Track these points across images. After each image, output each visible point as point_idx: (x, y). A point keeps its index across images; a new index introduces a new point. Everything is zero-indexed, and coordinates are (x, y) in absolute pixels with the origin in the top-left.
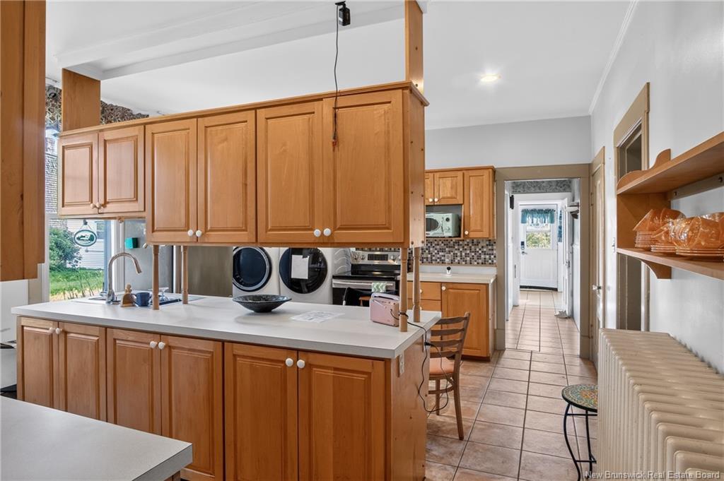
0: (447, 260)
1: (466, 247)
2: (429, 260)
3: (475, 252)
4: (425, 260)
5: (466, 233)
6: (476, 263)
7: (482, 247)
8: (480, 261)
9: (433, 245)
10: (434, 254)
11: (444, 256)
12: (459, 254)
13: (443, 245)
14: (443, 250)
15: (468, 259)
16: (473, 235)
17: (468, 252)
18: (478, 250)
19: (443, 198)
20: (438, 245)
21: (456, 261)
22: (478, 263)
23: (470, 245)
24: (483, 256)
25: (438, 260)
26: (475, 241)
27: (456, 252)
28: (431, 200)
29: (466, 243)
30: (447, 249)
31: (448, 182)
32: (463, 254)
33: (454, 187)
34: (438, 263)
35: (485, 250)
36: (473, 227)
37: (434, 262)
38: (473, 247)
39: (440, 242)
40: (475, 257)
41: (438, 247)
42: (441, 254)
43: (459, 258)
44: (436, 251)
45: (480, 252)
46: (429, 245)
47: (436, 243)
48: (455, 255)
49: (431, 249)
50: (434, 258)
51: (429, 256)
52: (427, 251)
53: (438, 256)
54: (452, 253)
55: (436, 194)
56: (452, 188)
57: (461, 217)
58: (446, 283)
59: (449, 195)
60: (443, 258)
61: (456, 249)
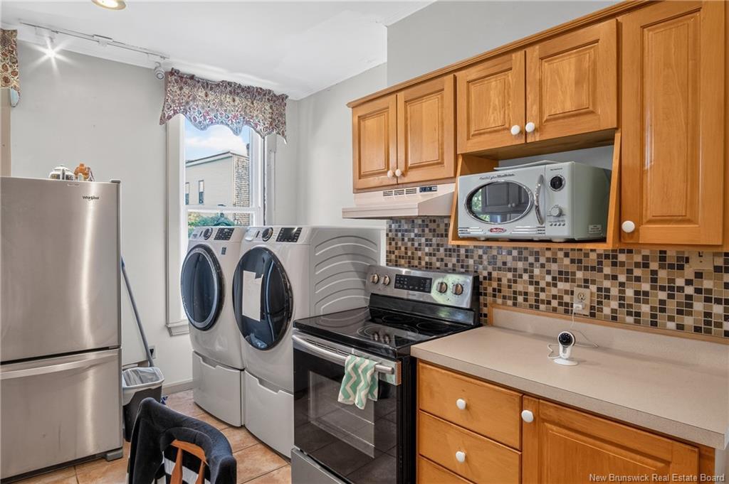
0: (578, 307)
1: (637, 272)
2: (532, 299)
3: (672, 290)
4: (520, 299)
5: (628, 226)
6: (671, 325)
7: (699, 275)
8: (688, 321)
9: (542, 260)
10: (542, 284)
11: (572, 293)
12: (614, 291)
13: (567, 261)
14: (565, 276)
15: (645, 309)
16: (655, 234)
17: (646, 287)
18: (680, 282)
19: (554, 118)
20: (555, 261)
21: (607, 311)
22: (680, 327)
23: (654, 266)
24: (699, 306)
25: (555, 303)
26: (671, 253)
27: (607, 284)
28: (515, 130)
29: (638, 258)
30: (580, 275)
31: (567, 67)
32: (629, 293)
33: (587, 78)
34: (555, 310)
35: (707, 284)
36: (653, 205)
37: (542, 307)
38: (663, 274)
39: (560, 254)
40: (672, 306)
41: (554, 267)
42: (561, 285)
43: (614, 304)
44: (549, 278)
45: (689, 290)
46: (531, 259)
47: (549, 254)
48: (604, 294)
49: (537, 271)
50: (542, 296)
51: (531, 289)
52: (526, 277)
53: (554, 291)
54: (593, 288)
55: (533, 110)
56: (578, 83)
57: (608, 174)
58: (538, 401)
59: (569, 106)
60: (567, 299)
61: (606, 277)
